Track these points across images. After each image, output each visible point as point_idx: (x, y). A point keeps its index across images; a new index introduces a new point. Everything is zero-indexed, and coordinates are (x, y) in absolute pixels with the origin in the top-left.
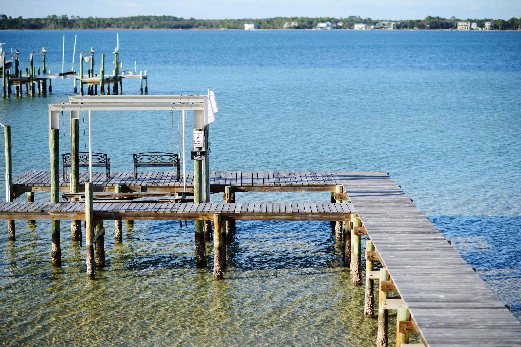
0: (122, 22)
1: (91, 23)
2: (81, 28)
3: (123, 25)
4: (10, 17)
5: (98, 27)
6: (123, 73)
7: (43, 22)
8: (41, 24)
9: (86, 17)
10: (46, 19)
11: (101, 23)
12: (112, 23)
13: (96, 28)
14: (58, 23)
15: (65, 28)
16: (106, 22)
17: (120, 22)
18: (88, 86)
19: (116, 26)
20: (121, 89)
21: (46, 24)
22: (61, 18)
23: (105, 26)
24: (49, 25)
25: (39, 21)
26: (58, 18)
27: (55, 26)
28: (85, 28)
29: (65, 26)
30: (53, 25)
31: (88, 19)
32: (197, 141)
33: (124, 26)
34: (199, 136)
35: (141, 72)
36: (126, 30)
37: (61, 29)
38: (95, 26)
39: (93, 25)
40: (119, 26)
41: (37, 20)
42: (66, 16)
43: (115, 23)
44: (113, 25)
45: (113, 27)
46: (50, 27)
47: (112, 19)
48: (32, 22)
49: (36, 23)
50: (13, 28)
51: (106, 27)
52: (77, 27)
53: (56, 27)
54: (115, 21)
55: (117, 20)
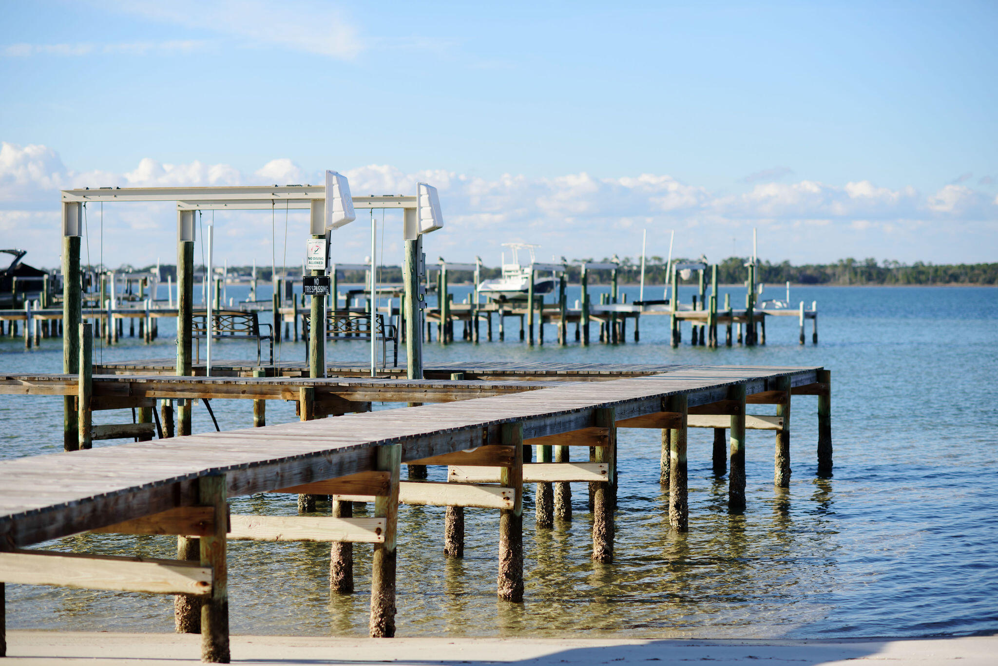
0: (982, 273)
1: (921, 273)
2: (901, 282)
3: (983, 277)
4: (768, 262)
5: (934, 281)
6: (764, 304)
7: (829, 271)
8: (825, 274)
9: (910, 263)
10: (834, 266)
11: (939, 273)
12: (961, 274)
13: (930, 282)
14: (856, 273)
15: (871, 283)
16: (950, 272)
17: (977, 272)
18: (692, 327)
19: (967, 280)
20: (764, 337)
21: (834, 275)
22: (864, 264)
23: (947, 278)
24: (839, 277)
25: (822, 270)
26: (858, 265)
27: (850, 279)
28: (909, 282)
29: (870, 279)
30: (847, 278)
31: (915, 267)
32: (315, 258)
33: (985, 279)
34: (318, 248)
35: (802, 304)
36: (987, 287)
37: (862, 284)
38: (928, 279)
39: (923, 277)
40: (975, 279)
41: (821, 268)
42: (872, 260)
43: (966, 274)
44: (962, 278)
45: (963, 282)
46: (841, 281)
47: (963, 267)
48: (809, 272)
49: (815, 274)
50: (772, 282)
51: (948, 282)
52: (893, 280)
53: (854, 280)
54: (968, 271)
55: (972, 268)
